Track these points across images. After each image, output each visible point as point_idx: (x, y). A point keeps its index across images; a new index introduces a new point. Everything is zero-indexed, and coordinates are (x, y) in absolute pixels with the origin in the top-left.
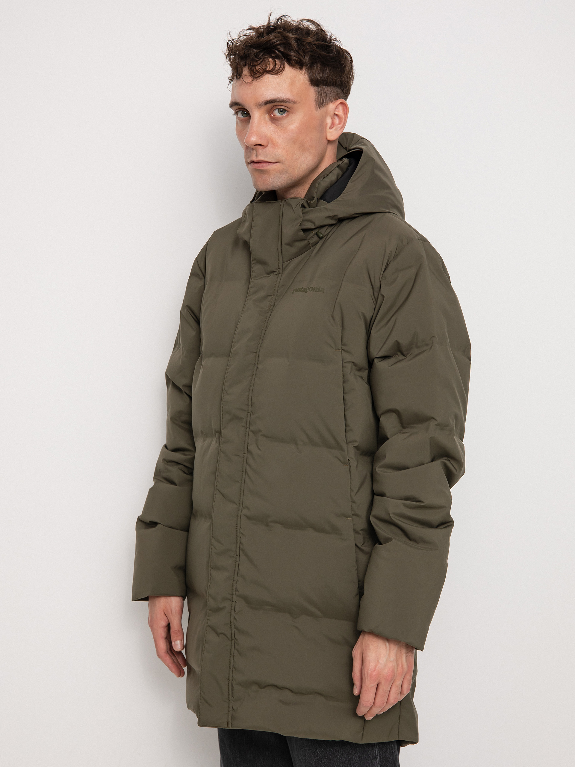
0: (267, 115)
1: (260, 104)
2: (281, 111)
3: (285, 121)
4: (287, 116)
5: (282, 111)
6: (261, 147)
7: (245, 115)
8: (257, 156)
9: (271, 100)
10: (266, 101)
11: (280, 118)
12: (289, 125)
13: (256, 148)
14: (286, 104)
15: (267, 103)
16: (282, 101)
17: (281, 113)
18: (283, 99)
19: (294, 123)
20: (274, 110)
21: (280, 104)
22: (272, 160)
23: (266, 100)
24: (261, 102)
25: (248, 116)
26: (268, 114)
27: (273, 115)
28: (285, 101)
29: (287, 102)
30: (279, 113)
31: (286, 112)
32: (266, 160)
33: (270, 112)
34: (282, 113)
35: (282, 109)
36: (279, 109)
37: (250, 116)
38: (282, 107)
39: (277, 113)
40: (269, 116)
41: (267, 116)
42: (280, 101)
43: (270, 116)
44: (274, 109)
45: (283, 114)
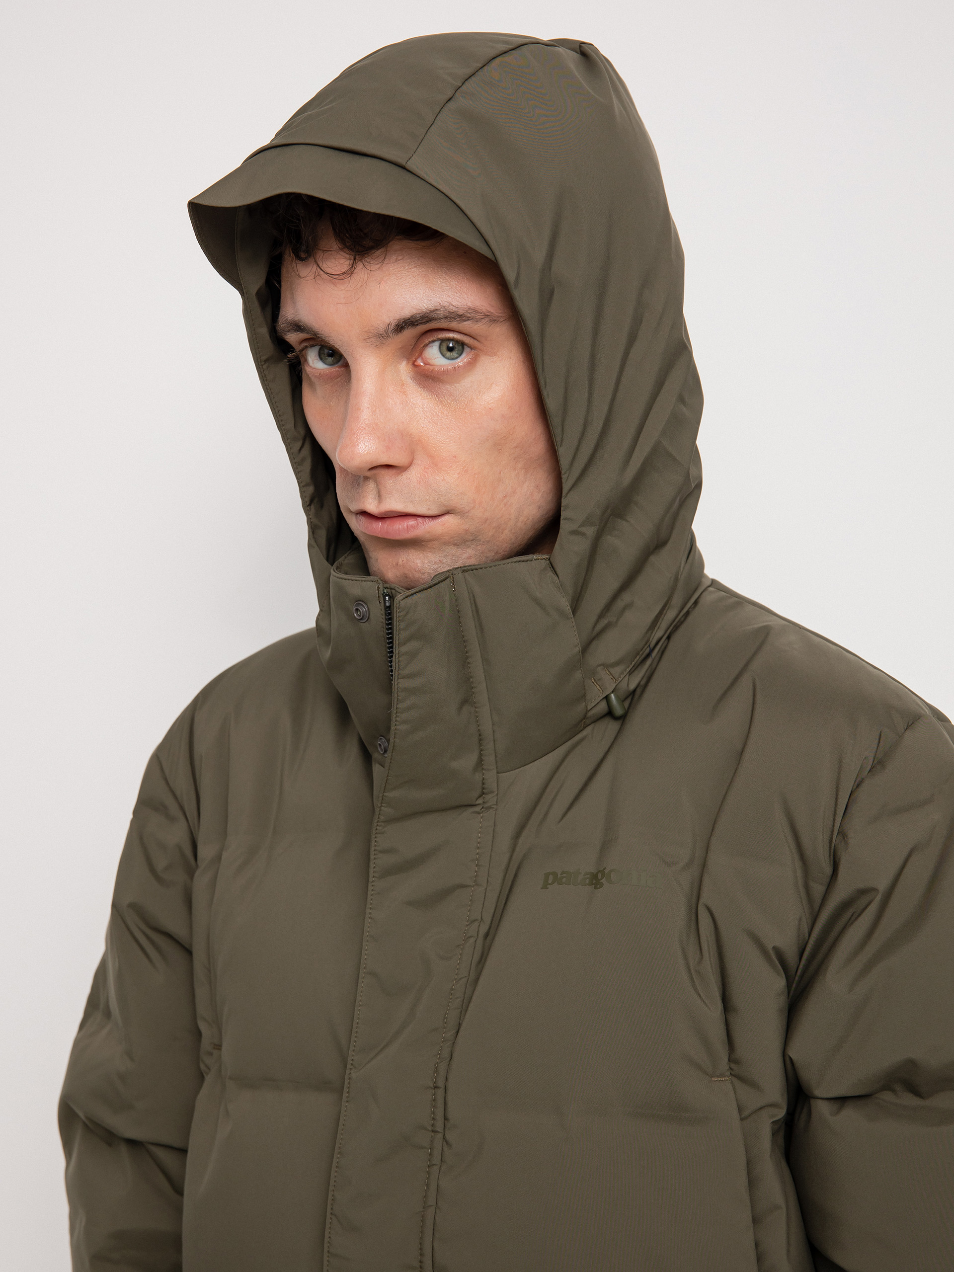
0: (404, 363)
1: (381, 331)
2: (450, 349)
3: (468, 383)
4: (472, 364)
5: (453, 348)
6: (391, 472)
7: (330, 359)
8: (380, 497)
9: (416, 314)
10: (399, 320)
11: (446, 372)
12: (480, 392)
13: (374, 474)
14: (466, 326)
15: (402, 326)
16: (451, 318)
17: (448, 354)
18: (455, 309)
19: (494, 385)
20: (427, 345)
21: (443, 324)
22: (429, 509)
23: (398, 317)
24: (382, 328)
25: (340, 364)
26: (408, 359)
27: (425, 364)
28: (460, 317)
29: (468, 319)
30: (443, 355)
31: (467, 350)
32: (411, 509)
33: (413, 352)
34: (454, 354)
35: (449, 340)
36: (443, 341)
37: (346, 365)
38: (451, 335)
39: (434, 355)
40: (410, 366)
41: (404, 368)
42: (446, 317)
43: (414, 365)
44: (427, 342)
45: (457, 358)
